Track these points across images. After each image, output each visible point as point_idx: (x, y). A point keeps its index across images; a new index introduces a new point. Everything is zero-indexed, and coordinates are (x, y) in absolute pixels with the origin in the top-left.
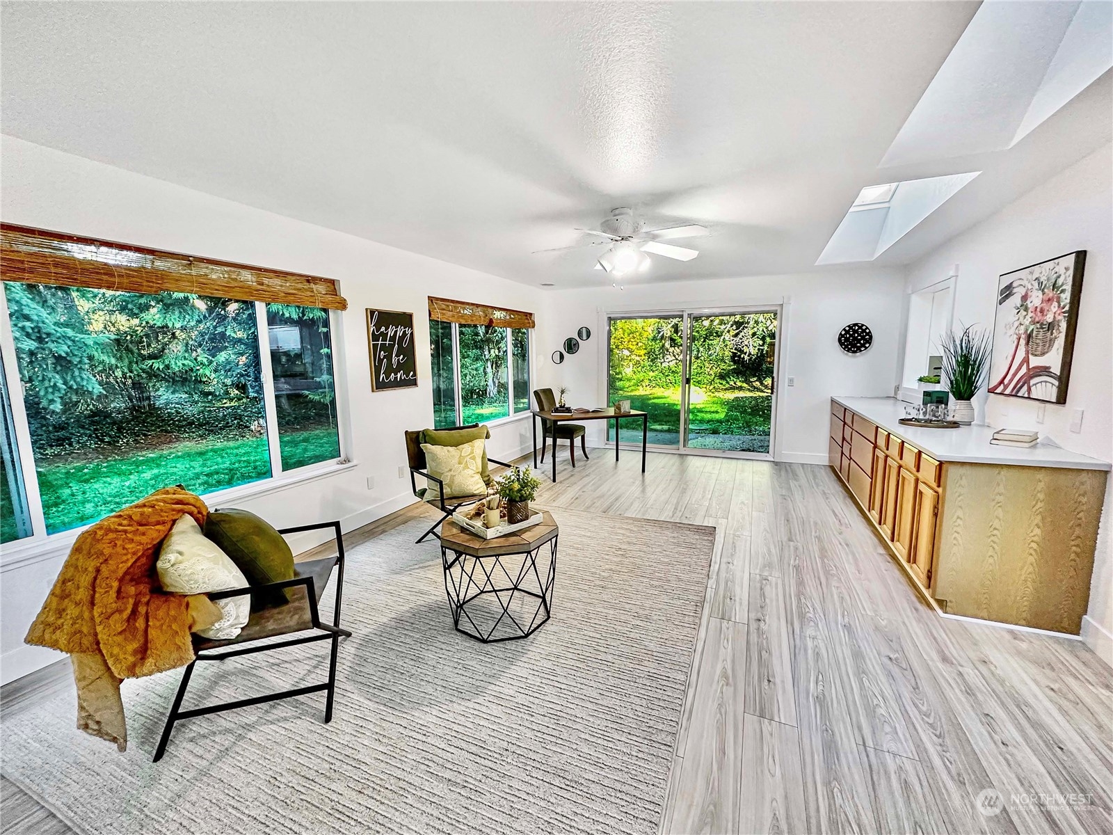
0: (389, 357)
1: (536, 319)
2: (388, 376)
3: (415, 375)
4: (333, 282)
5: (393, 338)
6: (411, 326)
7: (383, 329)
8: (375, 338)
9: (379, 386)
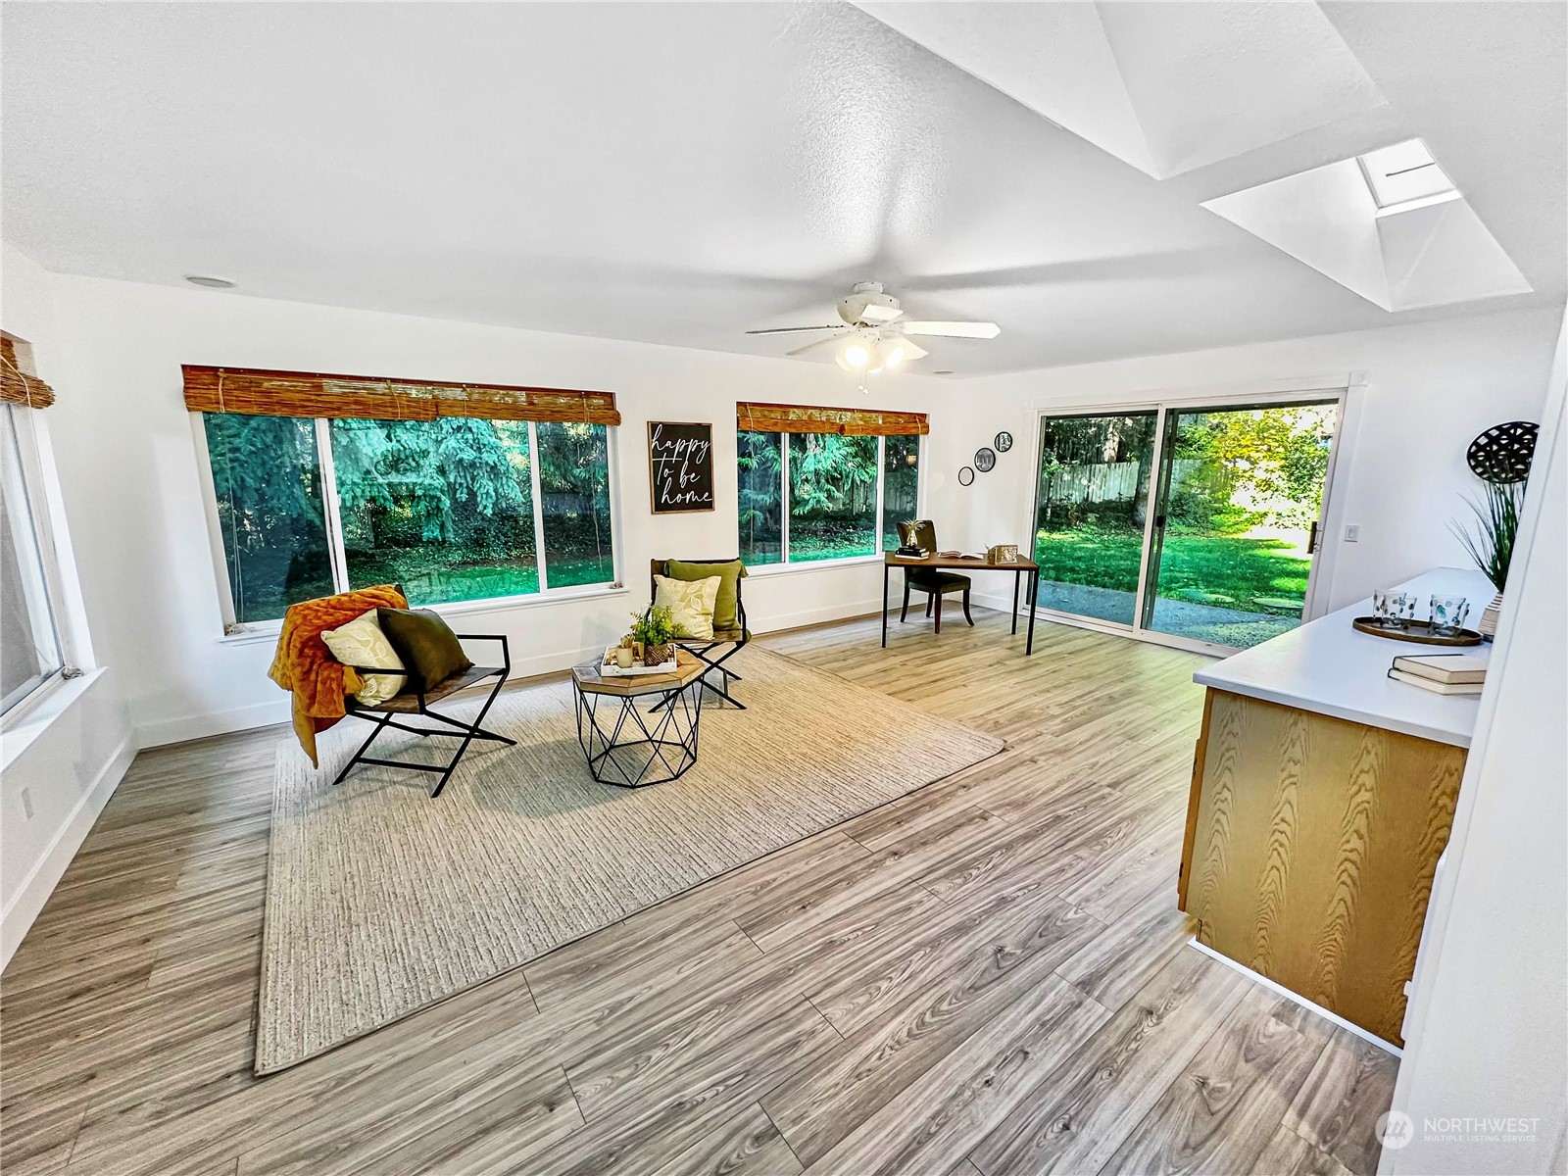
0: (676, 477)
1: (930, 421)
2: (672, 494)
3: (711, 496)
4: (611, 395)
5: (682, 454)
6: (708, 438)
7: (669, 443)
8: (656, 453)
9: (660, 507)
